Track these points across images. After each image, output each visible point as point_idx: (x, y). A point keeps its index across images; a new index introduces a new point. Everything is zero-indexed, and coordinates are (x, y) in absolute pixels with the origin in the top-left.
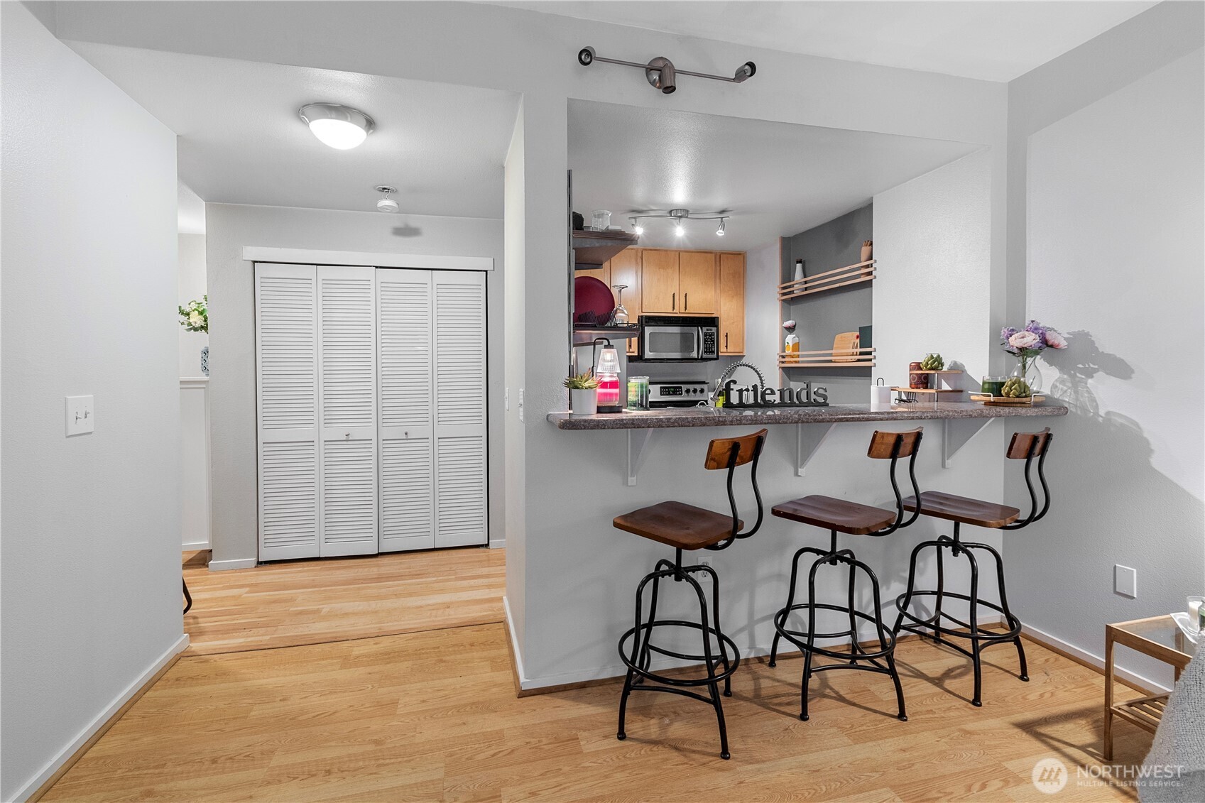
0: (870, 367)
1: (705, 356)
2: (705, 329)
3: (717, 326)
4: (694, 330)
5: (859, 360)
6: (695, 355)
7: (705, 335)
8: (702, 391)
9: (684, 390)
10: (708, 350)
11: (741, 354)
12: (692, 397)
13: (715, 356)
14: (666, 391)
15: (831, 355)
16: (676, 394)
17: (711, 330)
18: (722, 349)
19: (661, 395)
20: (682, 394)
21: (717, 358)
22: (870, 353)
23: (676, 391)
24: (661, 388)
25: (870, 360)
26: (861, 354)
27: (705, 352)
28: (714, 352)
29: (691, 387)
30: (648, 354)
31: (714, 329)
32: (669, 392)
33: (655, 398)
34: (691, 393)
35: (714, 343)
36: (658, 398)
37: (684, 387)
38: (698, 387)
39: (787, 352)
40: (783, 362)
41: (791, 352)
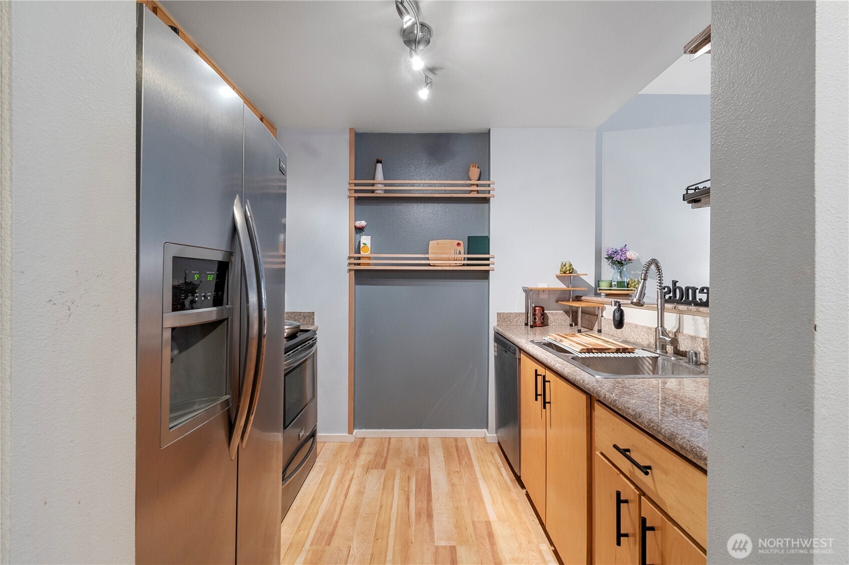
0: (488, 272)
5: (464, 265)
15: (428, 259)
22: (488, 259)
25: (488, 265)
26: (469, 259)
39: (363, 254)
40: (355, 264)
41: (368, 254)
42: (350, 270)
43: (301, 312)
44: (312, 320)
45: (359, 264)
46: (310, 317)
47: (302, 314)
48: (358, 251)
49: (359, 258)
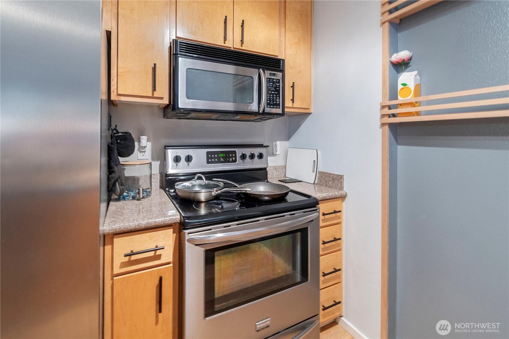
1: (268, 110)
2: (268, 73)
3: (283, 71)
4: (253, 73)
6: (254, 107)
7: (269, 80)
8: (261, 156)
9: (239, 154)
10: (272, 103)
11: (307, 111)
12: (249, 164)
13: (279, 111)
14: (215, 158)
16: (229, 162)
17: (274, 75)
18: (288, 103)
19: (208, 162)
20: (235, 161)
21: (283, 114)
23: (228, 158)
24: (208, 153)
27: (268, 104)
28: (279, 105)
29: (248, 151)
30: (183, 102)
31: (279, 75)
32: (219, 158)
33: (199, 167)
34: (248, 159)
35: (279, 94)
36: (204, 167)
37: (239, 152)
38: (256, 151)
39: (401, 99)
40: (389, 116)
41: (410, 98)
42: (383, 125)
43: (330, 174)
44: (340, 184)
45: (394, 115)
46: (338, 180)
47: (332, 176)
48: (394, 95)
49: (396, 106)
